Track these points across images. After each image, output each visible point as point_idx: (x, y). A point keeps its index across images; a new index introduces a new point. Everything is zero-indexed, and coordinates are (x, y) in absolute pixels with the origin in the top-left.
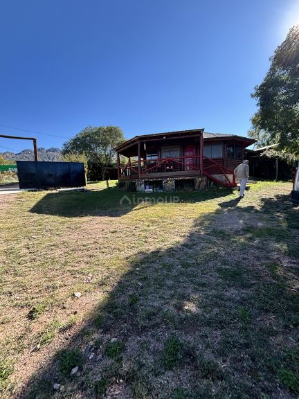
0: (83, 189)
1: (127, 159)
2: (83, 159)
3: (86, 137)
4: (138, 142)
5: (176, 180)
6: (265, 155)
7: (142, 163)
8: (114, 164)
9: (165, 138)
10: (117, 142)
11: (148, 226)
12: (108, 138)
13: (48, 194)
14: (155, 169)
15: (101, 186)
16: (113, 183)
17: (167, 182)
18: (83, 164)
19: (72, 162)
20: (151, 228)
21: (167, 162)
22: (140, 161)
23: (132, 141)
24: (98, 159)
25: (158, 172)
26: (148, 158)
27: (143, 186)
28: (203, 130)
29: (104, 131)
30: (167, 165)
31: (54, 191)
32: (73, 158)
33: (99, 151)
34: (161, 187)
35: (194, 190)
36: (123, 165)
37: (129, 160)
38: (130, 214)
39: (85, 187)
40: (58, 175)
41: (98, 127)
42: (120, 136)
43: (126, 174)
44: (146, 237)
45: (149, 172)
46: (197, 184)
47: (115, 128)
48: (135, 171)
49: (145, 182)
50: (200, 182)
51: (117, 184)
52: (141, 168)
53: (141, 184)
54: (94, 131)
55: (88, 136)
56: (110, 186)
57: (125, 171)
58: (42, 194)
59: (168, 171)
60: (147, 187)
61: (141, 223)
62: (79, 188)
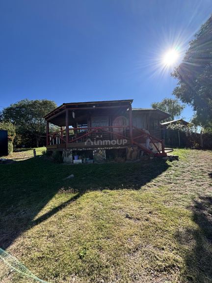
4: (66, 110)
5: (106, 150)
6: (170, 128)
9: (94, 107)
16: (40, 151)
17: (98, 152)
21: (97, 131)
22: (68, 129)
23: (60, 109)
27: (71, 156)
28: (132, 101)
30: (97, 134)
34: (91, 158)
35: (126, 160)
36: (51, 133)
41: (34, 100)
46: (129, 155)
49: (73, 152)
50: (132, 152)
51: (44, 152)
52: (70, 136)
53: (68, 155)
56: (37, 154)
59: (98, 139)
60: (76, 157)
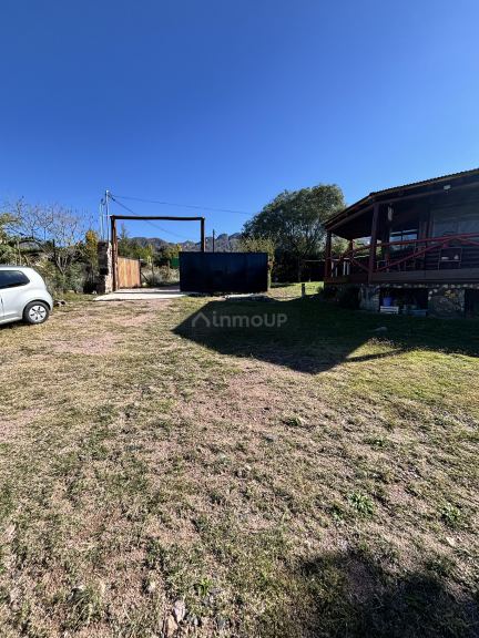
0: (262, 297)
1: (345, 244)
2: (268, 247)
3: (278, 209)
4: (375, 206)
5: (468, 291)
7: (379, 249)
8: (319, 253)
9: (447, 187)
10: (329, 213)
11: (389, 427)
12: (313, 207)
13: (210, 303)
14: (409, 262)
15: (292, 292)
16: (313, 288)
17: (442, 293)
18: (266, 254)
19: (250, 253)
20: (397, 437)
22: (373, 245)
24: (294, 245)
25: (417, 268)
26: (391, 239)
27: (376, 299)
29: (309, 196)
30: (444, 253)
31: (220, 299)
32: (254, 245)
33: (298, 231)
34: (423, 303)
36: (336, 255)
37: (351, 245)
38: (338, 373)
39: (266, 294)
40: (229, 272)
41: (298, 190)
42: (337, 200)
43: (340, 272)
44: (381, 478)
45: (394, 268)
47: (329, 188)
48: (361, 267)
49: (383, 290)
51: (320, 289)
52: (376, 258)
53: (371, 295)
54: (292, 198)
55: (282, 207)
56: (308, 292)
57: (339, 266)
58: (203, 301)
59: (444, 266)
60: (386, 301)
61: (368, 408)
62: (257, 295)
